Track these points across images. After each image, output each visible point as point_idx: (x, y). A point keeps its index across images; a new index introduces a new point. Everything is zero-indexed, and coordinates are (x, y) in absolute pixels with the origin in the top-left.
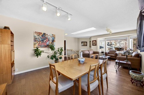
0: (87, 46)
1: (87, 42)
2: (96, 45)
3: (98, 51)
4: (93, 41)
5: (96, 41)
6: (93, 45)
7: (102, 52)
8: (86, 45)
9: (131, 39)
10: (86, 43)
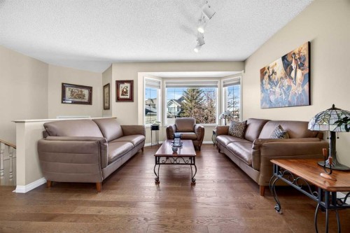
0: (90, 102)
1: (90, 89)
2: (131, 99)
3: (140, 123)
4: (118, 83)
5: (131, 82)
6: (118, 99)
7: (155, 128)
8: (86, 99)
9: (224, 86)
10: (86, 92)
